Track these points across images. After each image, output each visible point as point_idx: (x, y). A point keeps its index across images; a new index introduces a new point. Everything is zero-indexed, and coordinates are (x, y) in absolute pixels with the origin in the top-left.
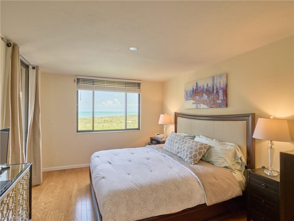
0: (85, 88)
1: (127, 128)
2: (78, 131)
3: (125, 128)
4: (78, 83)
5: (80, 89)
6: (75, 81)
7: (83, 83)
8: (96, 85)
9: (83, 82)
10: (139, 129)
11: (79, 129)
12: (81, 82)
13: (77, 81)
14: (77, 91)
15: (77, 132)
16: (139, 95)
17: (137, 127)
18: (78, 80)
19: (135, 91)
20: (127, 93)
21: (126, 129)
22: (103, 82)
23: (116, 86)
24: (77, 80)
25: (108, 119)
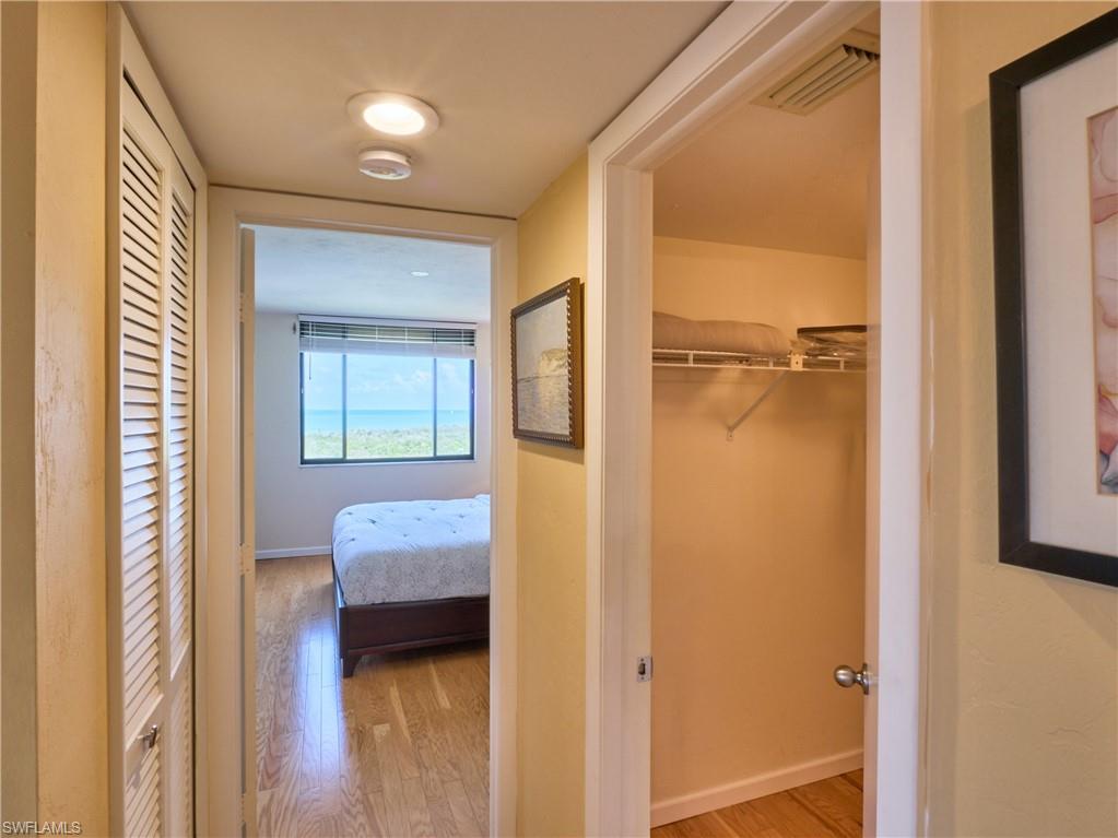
0: (321, 347)
1: (438, 454)
2: (304, 462)
3: (431, 455)
4: (302, 334)
5: (308, 350)
6: (294, 329)
7: (318, 335)
8: (352, 338)
9: (317, 330)
10: (471, 457)
11: (306, 457)
12: (310, 332)
13: (301, 329)
14: (301, 354)
15: (302, 463)
16: (473, 362)
17: (468, 453)
18: (304, 326)
19: (459, 354)
20: (438, 359)
21: (436, 458)
22: (370, 329)
23: (406, 340)
24: (301, 325)
25: (419, 438)
